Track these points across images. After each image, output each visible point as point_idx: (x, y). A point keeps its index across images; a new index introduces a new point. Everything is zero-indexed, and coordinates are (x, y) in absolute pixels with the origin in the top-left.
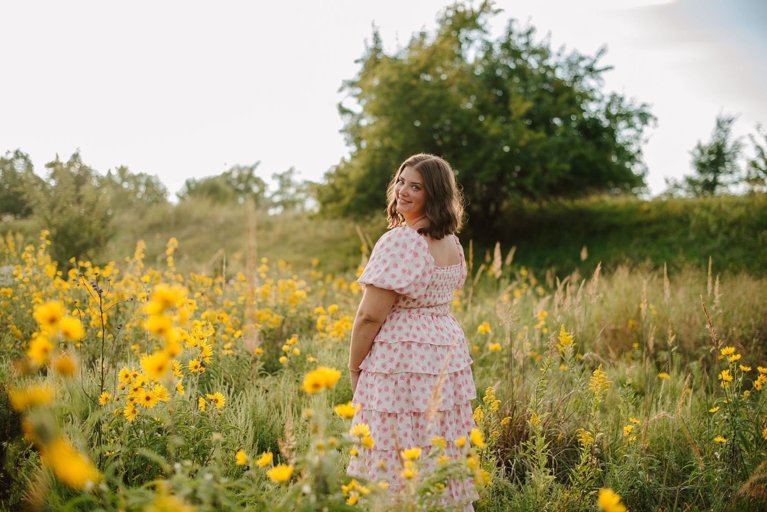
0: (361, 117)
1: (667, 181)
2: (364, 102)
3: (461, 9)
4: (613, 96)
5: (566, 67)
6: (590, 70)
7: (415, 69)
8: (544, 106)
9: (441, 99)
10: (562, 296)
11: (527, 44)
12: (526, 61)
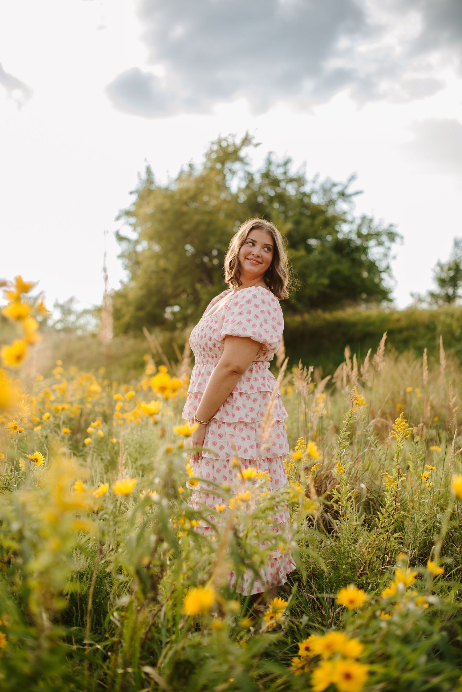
0: (137, 242)
1: (412, 295)
2: (139, 229)
3: (224, 144)
4: (364, 218)
5: (321, 193)
6: (342, 195)
7: (185, 197)
8: (302, 227)
9: (210, 223)
10: (350, 367)
11: (285, 173)
12: (285, 189)
